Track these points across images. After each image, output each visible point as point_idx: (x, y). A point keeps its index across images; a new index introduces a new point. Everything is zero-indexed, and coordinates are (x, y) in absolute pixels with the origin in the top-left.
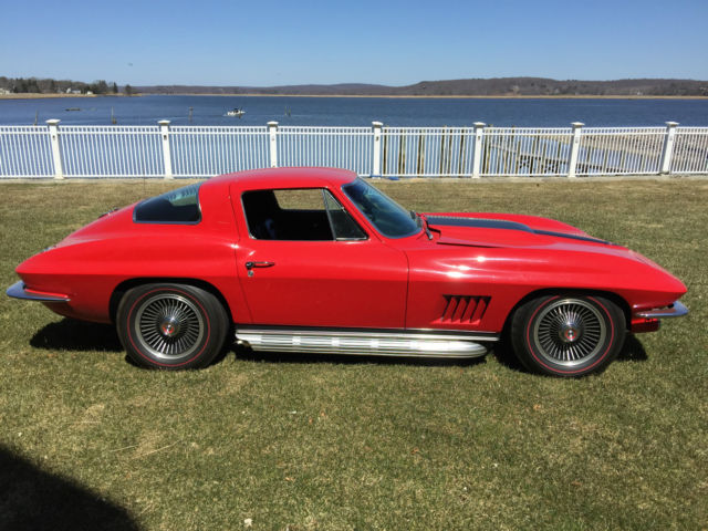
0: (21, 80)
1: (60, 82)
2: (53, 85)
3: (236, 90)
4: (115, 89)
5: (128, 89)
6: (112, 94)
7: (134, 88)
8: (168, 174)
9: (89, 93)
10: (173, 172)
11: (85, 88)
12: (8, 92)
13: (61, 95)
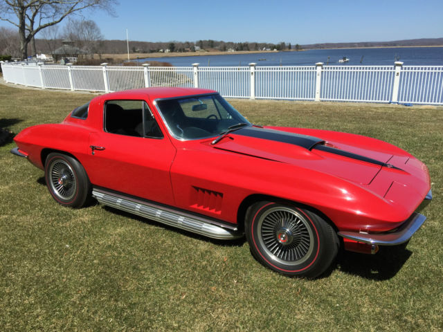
0: (241, 43)
1: (260, 44)
2: (256, 46)
3: (366, 44)
4: (290, 47)
5: (297, 47)
6: (287, 50)
7: (301, 46)
8: (252, 96)
9: (275, 50)
10: (255, 95)
11: (273, 47)
12: (233, 51)
13: (260, 51)
